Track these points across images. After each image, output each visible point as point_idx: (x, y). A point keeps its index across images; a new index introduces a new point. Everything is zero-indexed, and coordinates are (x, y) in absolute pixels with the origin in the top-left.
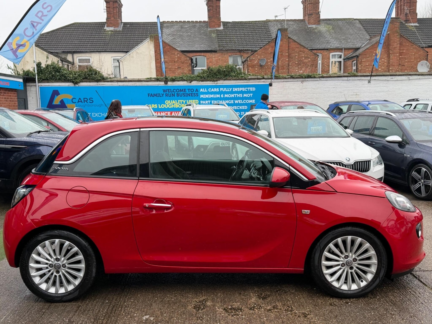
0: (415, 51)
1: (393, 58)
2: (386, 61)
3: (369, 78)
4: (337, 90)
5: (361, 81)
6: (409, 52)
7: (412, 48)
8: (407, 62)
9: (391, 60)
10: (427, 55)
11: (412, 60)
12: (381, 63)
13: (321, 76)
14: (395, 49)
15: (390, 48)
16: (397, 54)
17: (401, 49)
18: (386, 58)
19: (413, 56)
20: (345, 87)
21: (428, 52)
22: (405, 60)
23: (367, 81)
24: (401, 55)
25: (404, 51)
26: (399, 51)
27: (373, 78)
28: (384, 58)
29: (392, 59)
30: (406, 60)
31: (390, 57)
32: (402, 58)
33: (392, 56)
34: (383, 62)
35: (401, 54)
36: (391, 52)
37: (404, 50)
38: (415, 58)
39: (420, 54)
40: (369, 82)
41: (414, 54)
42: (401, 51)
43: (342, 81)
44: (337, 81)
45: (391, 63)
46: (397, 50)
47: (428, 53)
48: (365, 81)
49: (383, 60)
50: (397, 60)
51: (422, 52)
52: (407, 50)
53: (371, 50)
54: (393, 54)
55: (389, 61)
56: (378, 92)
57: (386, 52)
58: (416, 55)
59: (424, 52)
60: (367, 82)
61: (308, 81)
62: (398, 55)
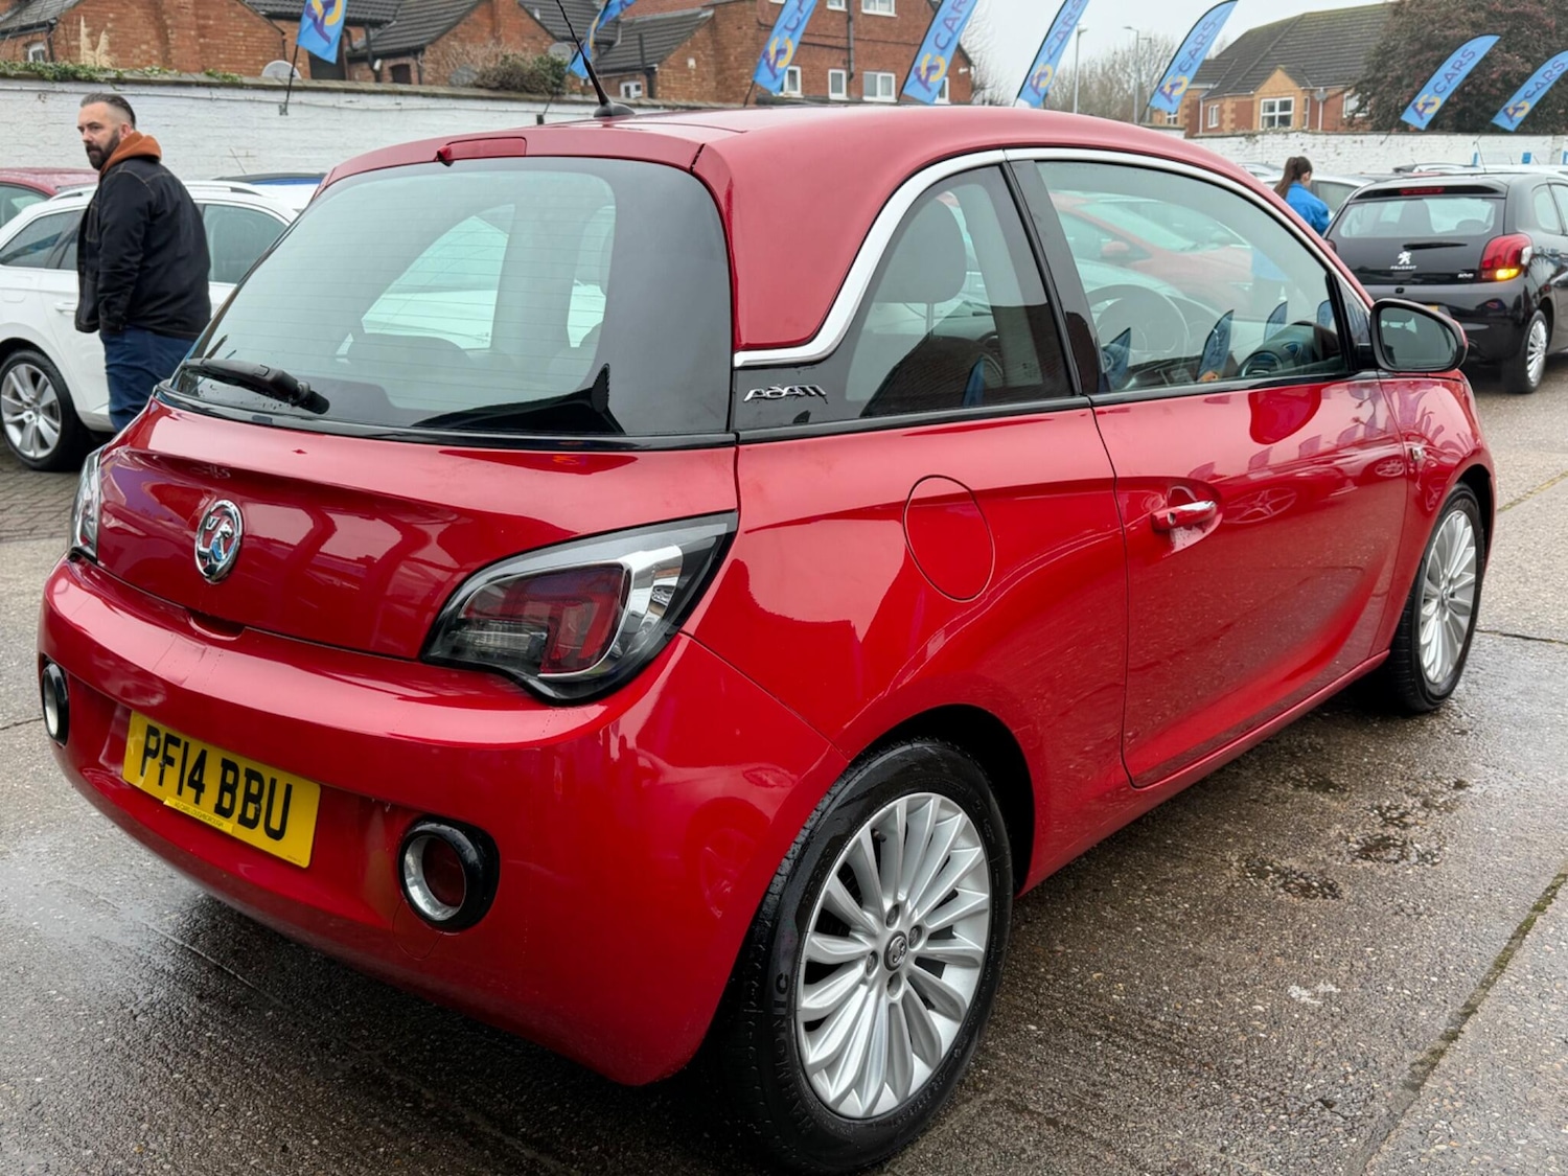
0: (245, 25)
1: (179, 43)
2: (155, 52)
3: (281, 96)
4: (182, 136)
5: (256, 104)
6: (226, 28)
7: (233, 15)
8: (226, 63)
9: (174, 51)
10: (284, 41)
11: (239, 57)
12: (139, 57)
13: (113, 75)
14: (181, 14)
15: (164, 7)
16: (191, 29)
17: (200, 12)
18: (152, 43)
19: (241, 43)
20: (206, 126)
21: (283, 33)
22: (219, 53)
23: (276, 107)
24: (204, 36)
25: (211, 22)
26: (194, 19)
27: (296, 97)
28: (147, 43)
29: (177, 47)
30: (221, 56)
31: (168, 39)
32: (207, 46)
33: (174, 36)
34: (147, 57)
35: (202, 31)
36: (169, 22)
37: (208, 18)
38: (246, 51)
39: (260, 35)
40: (283, 111)
41: (241, 34)
42: (202, 22)
43: (191, 102)
44: (176, 101)
45: (174, 61)
46: (188, 17)
47: (284, 37)
48: (269, 106)
49: (144, 47)
50: (195, 53)
51: (265, 31)
52: (218, 18)
53: (96, 9)
54: (177, 27)
55: (168, 52)
56: (315, 148)
57: (152, 19)
58: (249, 39)
59: (271, 32)
60: (275, 109)
61: (63, 92)
62: (193, 33)
